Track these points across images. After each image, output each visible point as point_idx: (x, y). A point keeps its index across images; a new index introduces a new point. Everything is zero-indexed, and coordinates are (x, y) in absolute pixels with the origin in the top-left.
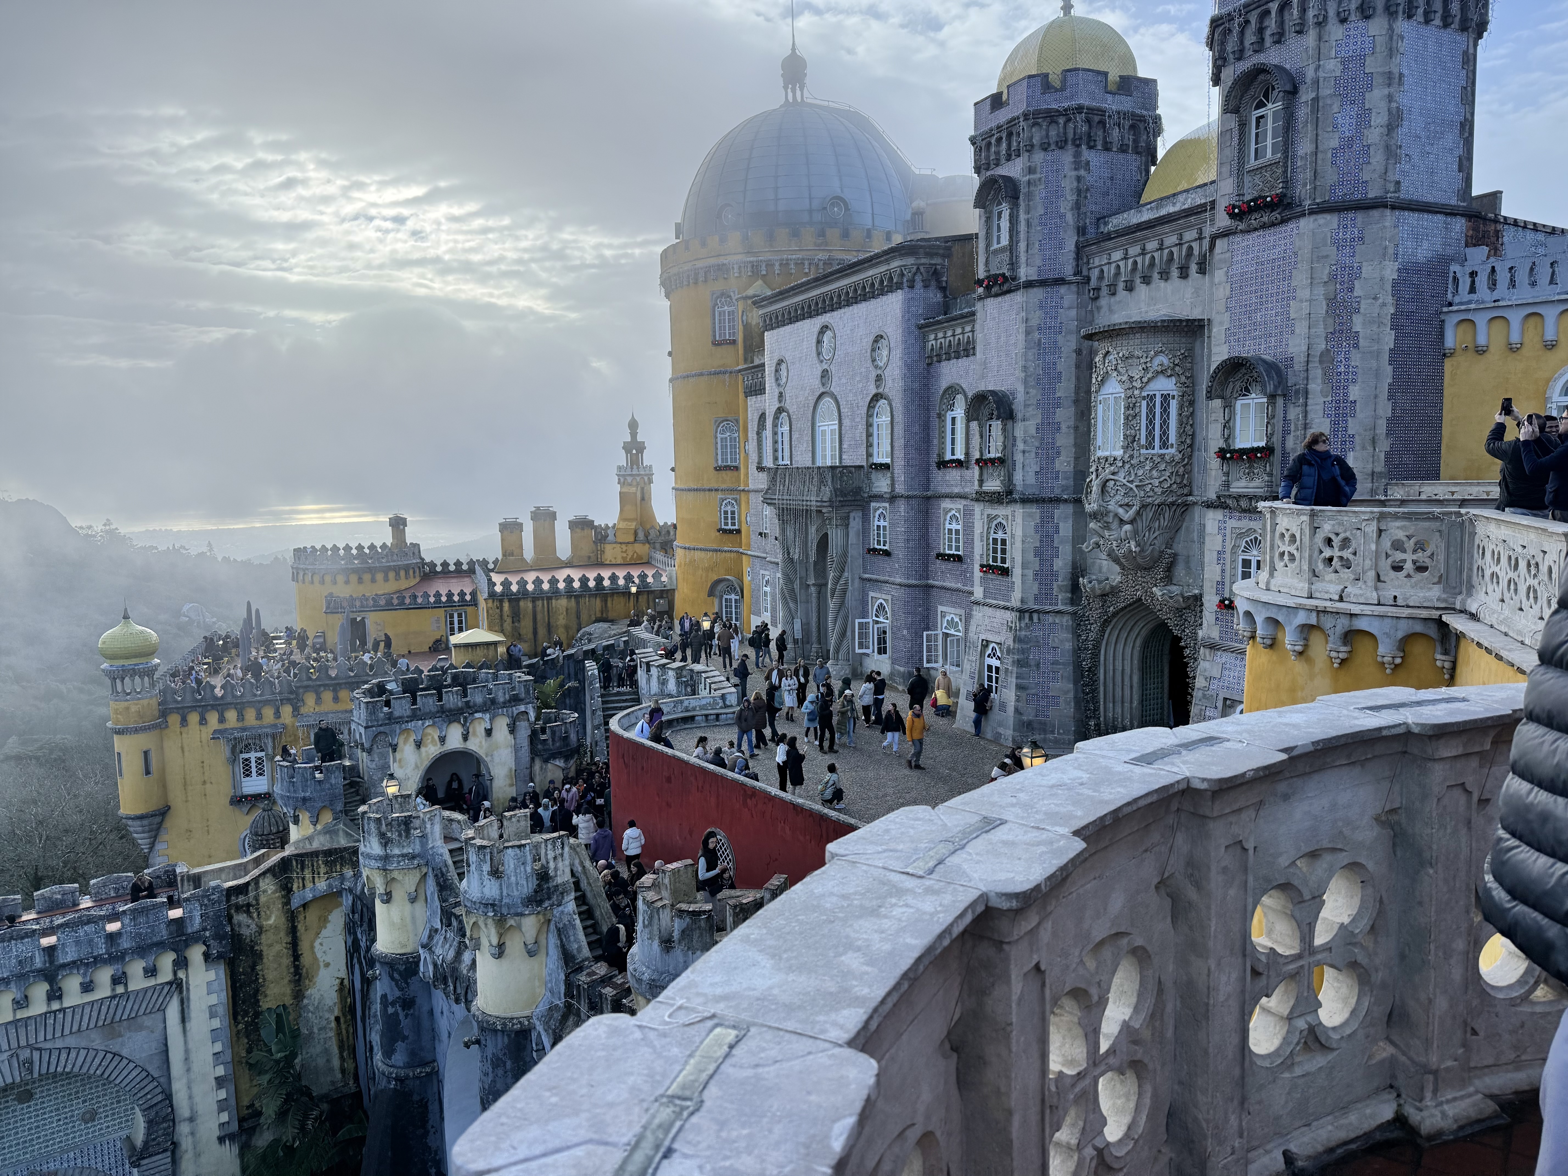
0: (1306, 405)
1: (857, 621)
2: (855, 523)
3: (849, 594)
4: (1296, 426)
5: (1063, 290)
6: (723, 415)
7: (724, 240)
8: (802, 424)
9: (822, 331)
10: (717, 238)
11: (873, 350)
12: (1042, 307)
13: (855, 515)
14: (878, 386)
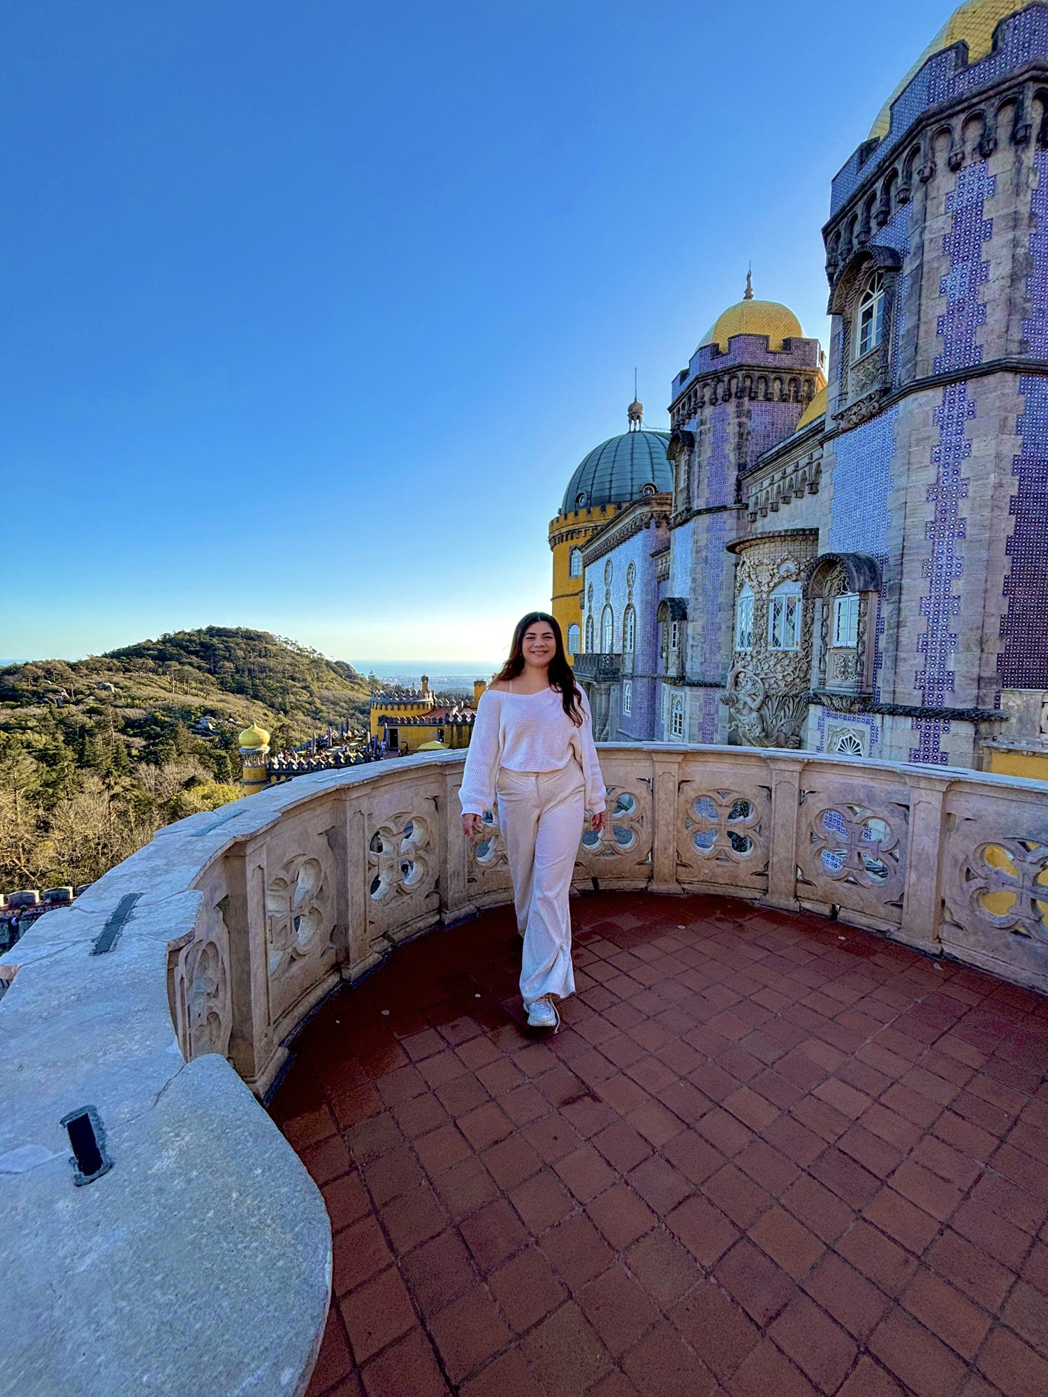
0: (900, 602)
2: (614, 694)
4: (889, 624)
5: (725, 515)
6: (573, 621)
7: (576, 514)
8: (597, 626)
9: (607, 565)
10: (573, 514)
11: (628, 574)
12: (708, 530)
13: (615, 688)
14: (629, 599)
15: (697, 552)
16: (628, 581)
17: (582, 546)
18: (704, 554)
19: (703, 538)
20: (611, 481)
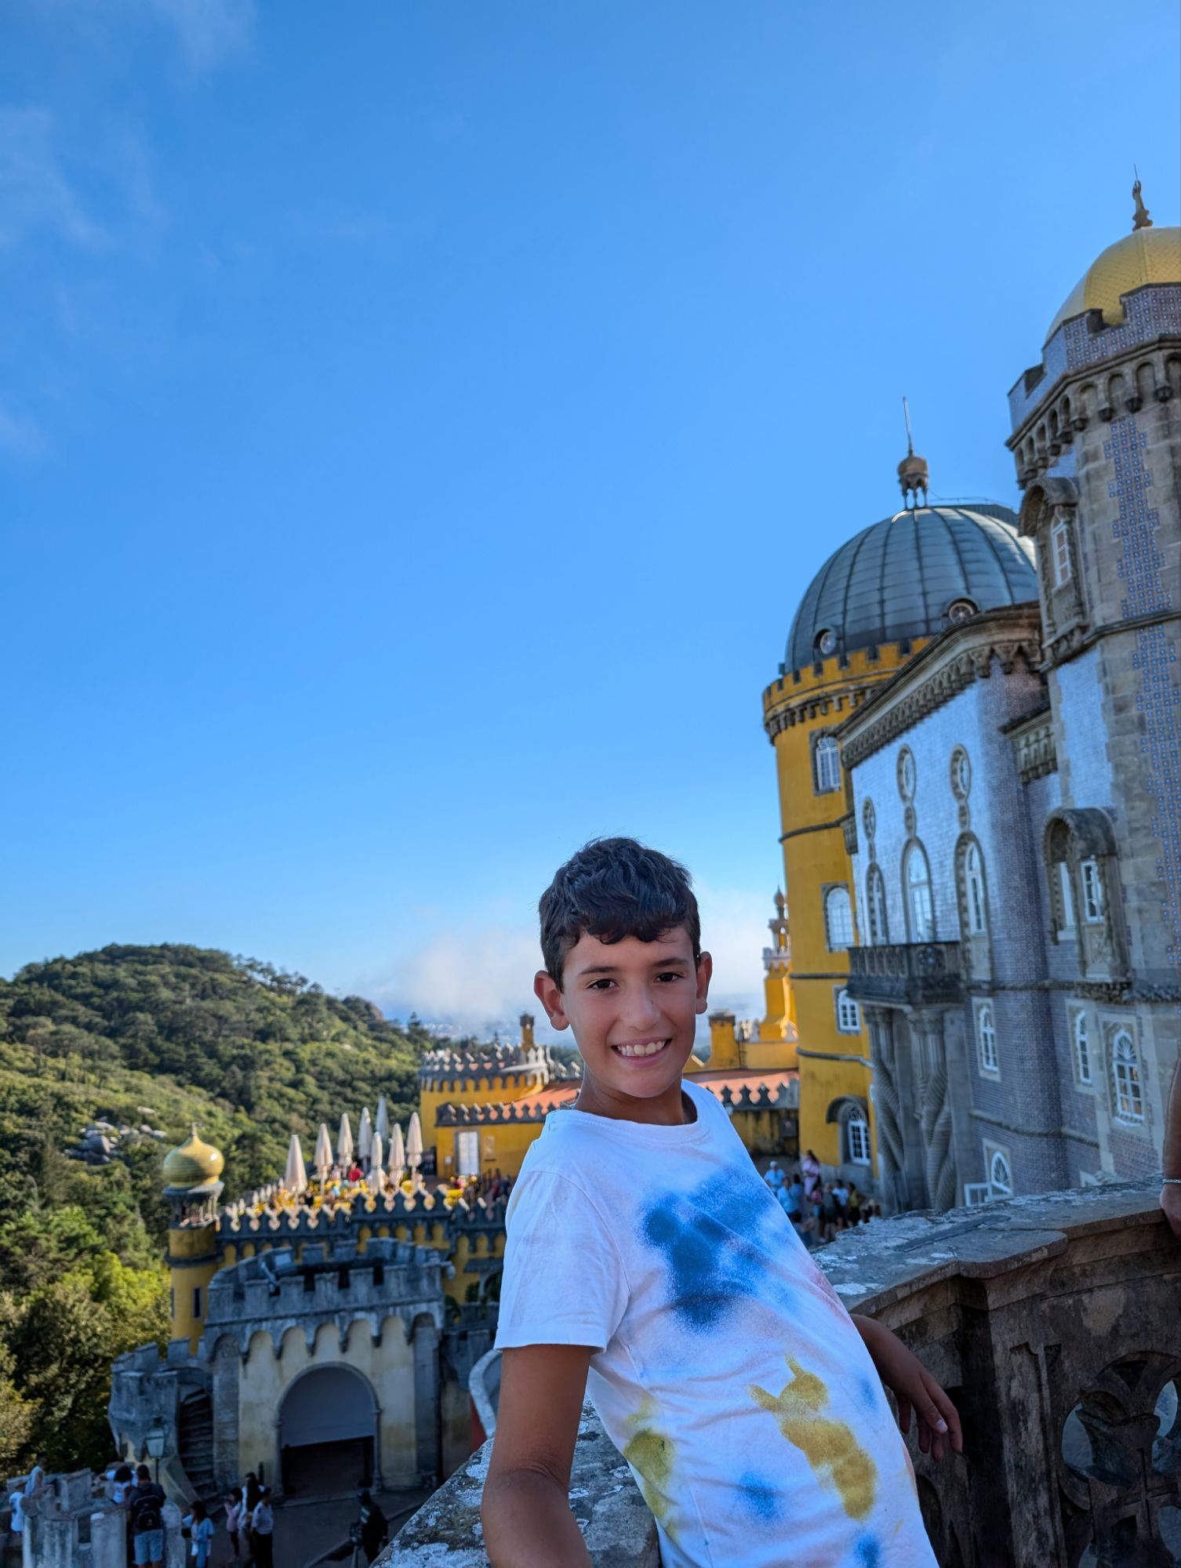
1: (967, 1188)
2: (954, 1031)
3: (954, 1141)
6: (832, 881)
7: (819, 670)
8: (893, 885)
9: (901, 759)
10: (810, 669)
11: (954, 772)
12: (1136, 663)
13: (954, 1018)
14: (963, 823)
15: (1120, 708)
16: (955, 787)
17: (841, 729)
18: (1134, 712)
19: (1128, 680)
20: (882, 602)
